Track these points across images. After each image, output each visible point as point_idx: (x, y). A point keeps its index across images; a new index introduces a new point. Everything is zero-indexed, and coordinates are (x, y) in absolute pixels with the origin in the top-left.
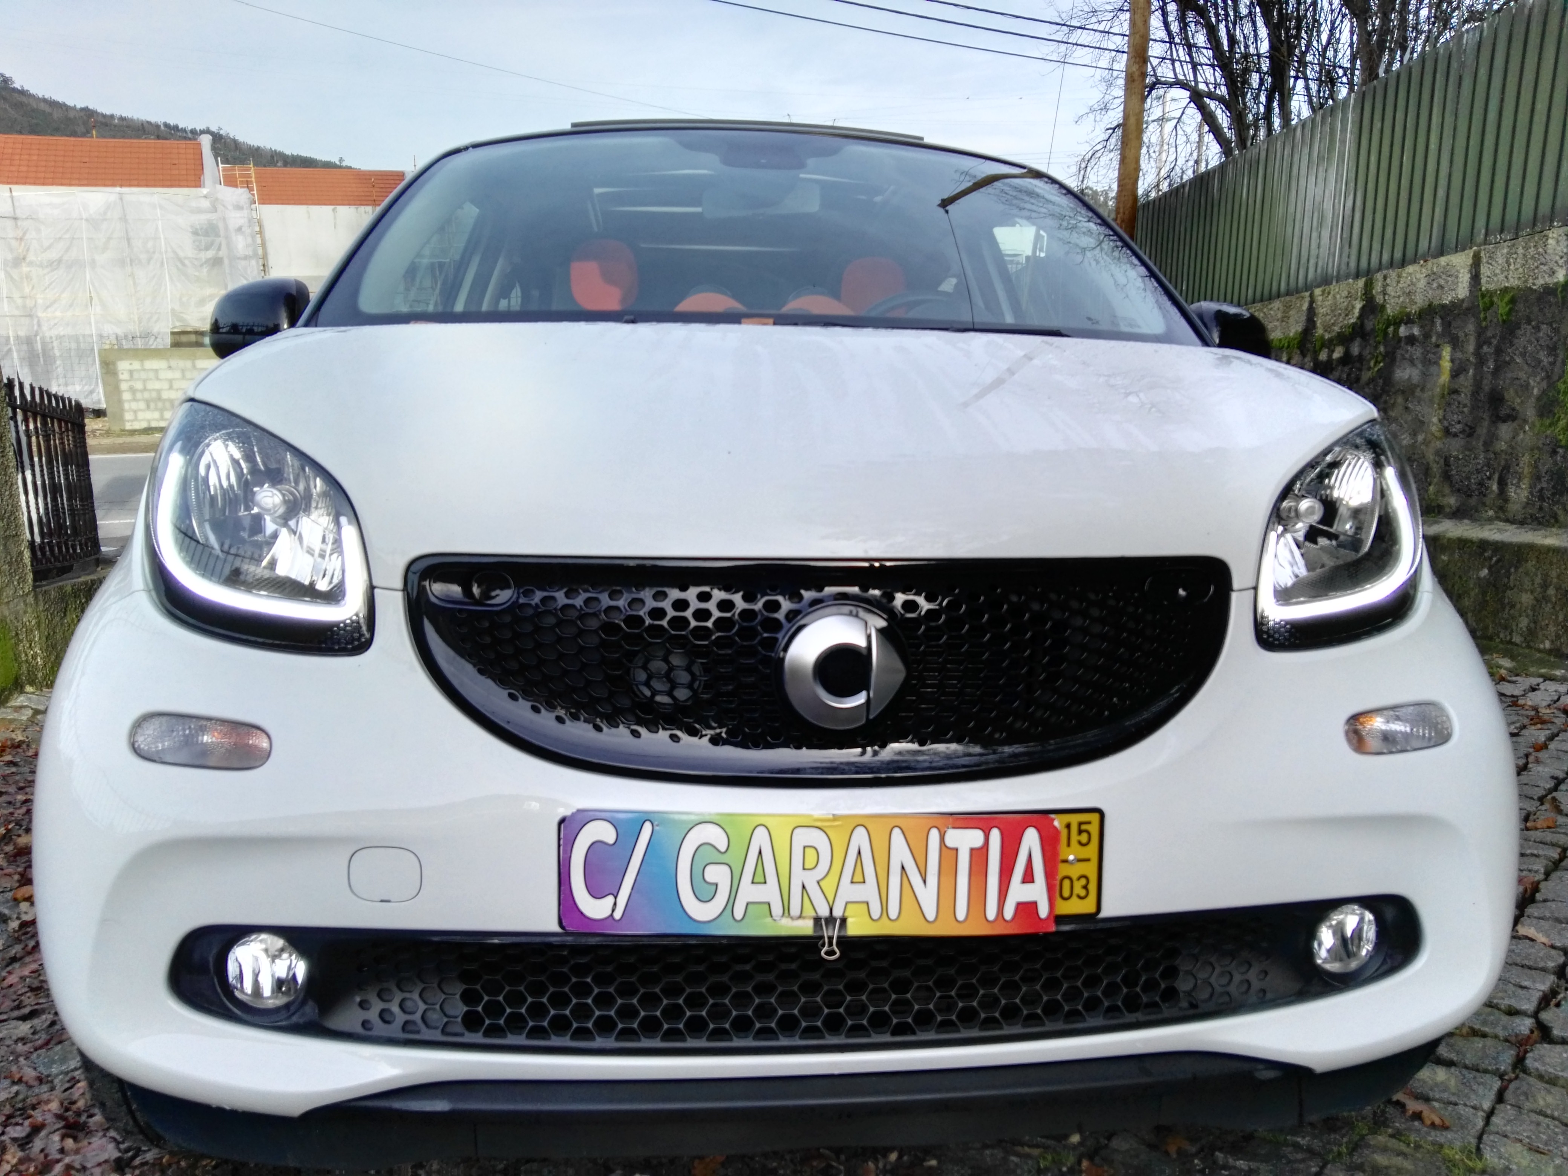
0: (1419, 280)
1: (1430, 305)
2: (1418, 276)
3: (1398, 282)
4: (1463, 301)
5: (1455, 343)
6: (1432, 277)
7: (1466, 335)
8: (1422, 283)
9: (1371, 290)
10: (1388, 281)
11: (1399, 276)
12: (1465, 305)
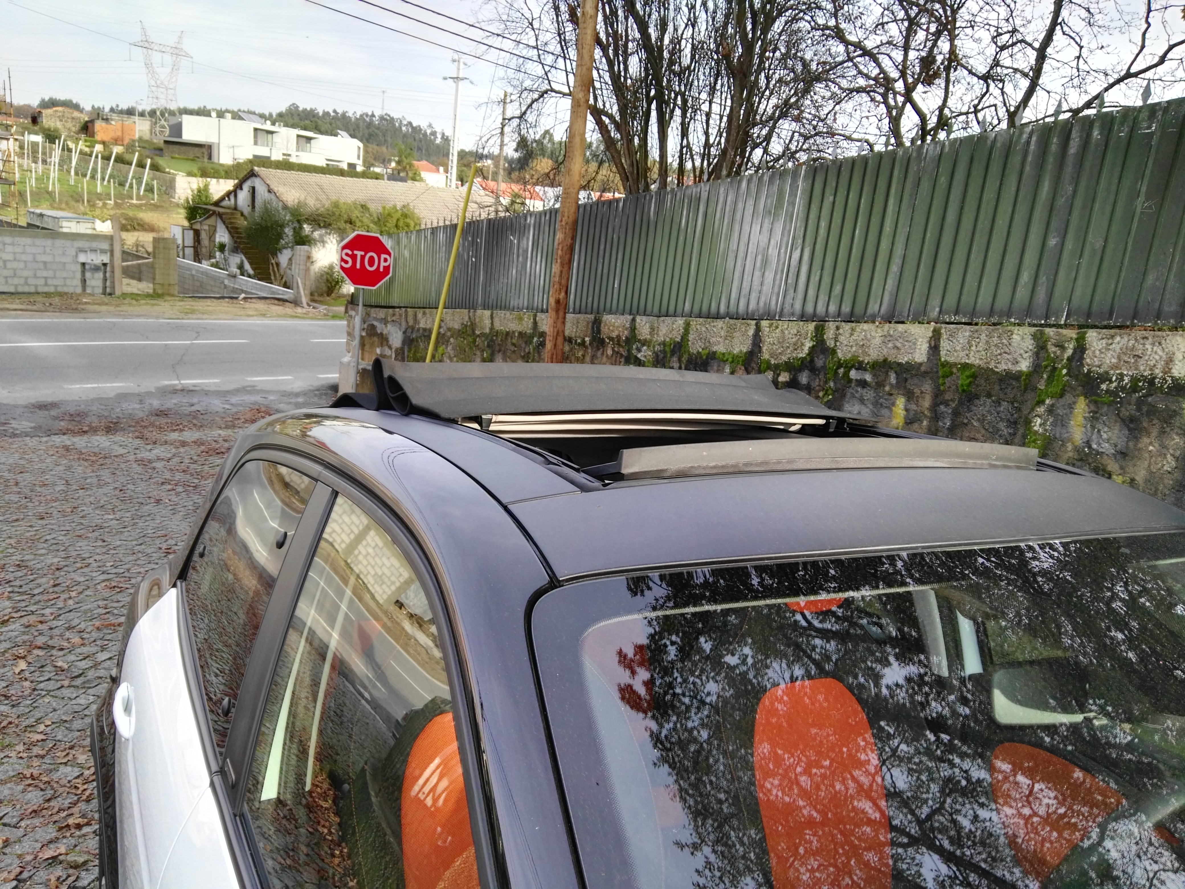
0: (874, 338)
1: (885, 360)
2: (873, 334)
3: (852, 335)
4: (921, 364)
5: (910, 396)
6: (887, 338)
7: (922, 392)
8: (877, 341)
9: (822, 335)
10: (841, 331)
11: (853, 329)
12: (923, 369)
